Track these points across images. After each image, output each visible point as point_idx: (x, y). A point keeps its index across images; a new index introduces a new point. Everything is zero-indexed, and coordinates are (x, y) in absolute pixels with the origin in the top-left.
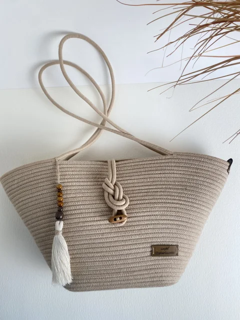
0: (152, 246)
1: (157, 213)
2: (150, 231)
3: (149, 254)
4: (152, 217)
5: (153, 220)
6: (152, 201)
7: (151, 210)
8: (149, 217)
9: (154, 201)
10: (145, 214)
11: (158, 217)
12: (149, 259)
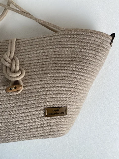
0: (45, 109)
1: (49, 82)
2: (43, 97)
3: (43, 115)
4: (45, 85)
5: (46, 88)
6: (45, 72)
7: (44, 79)
8: (42, 85)
9: (47, 72)
10: (39, 83)
11: (50, 85)
12: (43, 119)
